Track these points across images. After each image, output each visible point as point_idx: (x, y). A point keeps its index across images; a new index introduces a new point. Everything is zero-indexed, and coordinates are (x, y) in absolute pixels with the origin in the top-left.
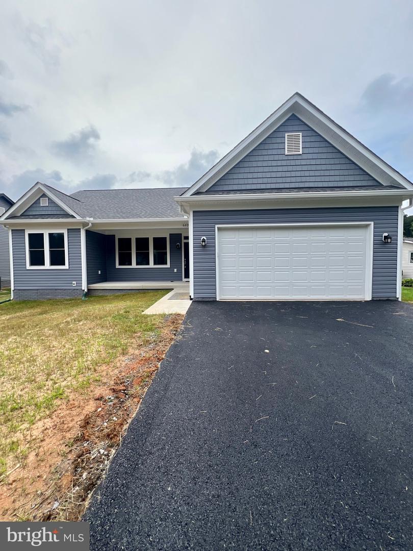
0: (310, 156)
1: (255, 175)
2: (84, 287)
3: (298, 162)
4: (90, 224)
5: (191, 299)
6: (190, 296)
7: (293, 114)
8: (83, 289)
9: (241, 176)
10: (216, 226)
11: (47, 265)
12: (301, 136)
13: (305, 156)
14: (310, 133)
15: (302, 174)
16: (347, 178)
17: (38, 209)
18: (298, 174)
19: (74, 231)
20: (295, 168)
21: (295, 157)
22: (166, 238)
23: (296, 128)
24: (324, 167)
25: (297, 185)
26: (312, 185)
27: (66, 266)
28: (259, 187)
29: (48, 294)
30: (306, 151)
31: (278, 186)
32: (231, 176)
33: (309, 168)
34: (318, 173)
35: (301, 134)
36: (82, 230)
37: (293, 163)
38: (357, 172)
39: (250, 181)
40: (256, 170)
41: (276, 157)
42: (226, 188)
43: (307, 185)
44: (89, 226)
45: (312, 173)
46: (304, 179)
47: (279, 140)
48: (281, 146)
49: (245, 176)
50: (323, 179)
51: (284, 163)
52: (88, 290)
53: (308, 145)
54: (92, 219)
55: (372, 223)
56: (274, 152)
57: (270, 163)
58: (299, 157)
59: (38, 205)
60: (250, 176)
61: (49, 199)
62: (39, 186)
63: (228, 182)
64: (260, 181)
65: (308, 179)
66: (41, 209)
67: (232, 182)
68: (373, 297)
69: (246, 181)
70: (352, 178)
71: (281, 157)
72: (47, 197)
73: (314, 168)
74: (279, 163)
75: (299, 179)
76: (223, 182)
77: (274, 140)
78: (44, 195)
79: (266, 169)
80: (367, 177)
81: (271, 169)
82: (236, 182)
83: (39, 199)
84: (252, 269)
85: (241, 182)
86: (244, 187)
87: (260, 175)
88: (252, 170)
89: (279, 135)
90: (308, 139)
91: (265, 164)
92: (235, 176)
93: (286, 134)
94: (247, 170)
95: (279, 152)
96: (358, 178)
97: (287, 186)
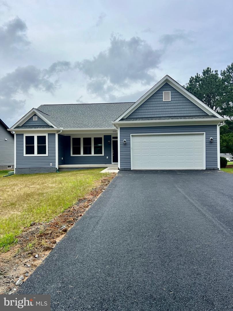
0: (175, 102)
1: (149, 111)
2: (57, 166)
3: (169, 105)
4: (61, 131)
5: (119, 169)
6: (118, 168)
7: (167, 83)
8: (56, 167)
9: (142, 111)
10: (131, 135)
11: (36, 154)
12: (170, 93)
13: (172, 102)
14: (174, 91)
15: (171, 110)
16: (192, 112)
17: (31, 122)
18: (169, 110)
19: (52, 135)
20: (168, 107)
21: (168, 102)
22: (102, 138)
23: (168, 89)
24: (181, 107)
25: (169, 115)
26: (176, 115)
27: (47, 155)
28: (151, 116)
29: (36, 171)
30: (173, 99)
31: (159, 116)
32: (137, 111)
33: (175, 107)
34: (178, 110)
35: (170, 92)
36: (56, 134)
37: (167, 105)
38: (197, 109)
39: (147, 113)
40: (149, 108)
41: (159, 102)
42: (135, 117)
43: (173, 115)
44: (61, 132)
45: (176, 110)
46: (172, 112)
47: (160, 95)
48: (161, 97)
49: (144, 111)
50: (181, 112)
51: (163, 105)
52: (59, 168)
53: (174, 97)
54: (62, 128)
55: (205, 133)
56: (158, 100)
57: (156, 105)
58: (170, 102)
59: (31, 120)
60: (147, 111)
61: (38, 117)
62: (34, 110)
63: (136, 114)
64: (151, 113)
65: (174, 112)
66: (33, 122)
67: (138, 114)
68: (206, 168)
69: (145, 114)
70: (194, 112)
71: (161, 102)
72: (37, 116)
73: (176, 107)
74: (160, 105)
75: (169, 113)
76: (134, 114)
77: (158, 95)
78: (35, 115)
79: (154, 108)
80: (201, 112)
81: (156, 108)
82: (140, 114)
83: (32, 117)
84: (148, 155)
85: (143, 114)
86: (144, 116)
87: (151, 111)
88: (147, 108)
89: (160, 92)
90: (174, 94)
91: (154, 105)
92: (140, 111)
93: (163, 92)
94: (145, 108)
95: (160, 100)
96: (197, 112)
97: (164, 116)
